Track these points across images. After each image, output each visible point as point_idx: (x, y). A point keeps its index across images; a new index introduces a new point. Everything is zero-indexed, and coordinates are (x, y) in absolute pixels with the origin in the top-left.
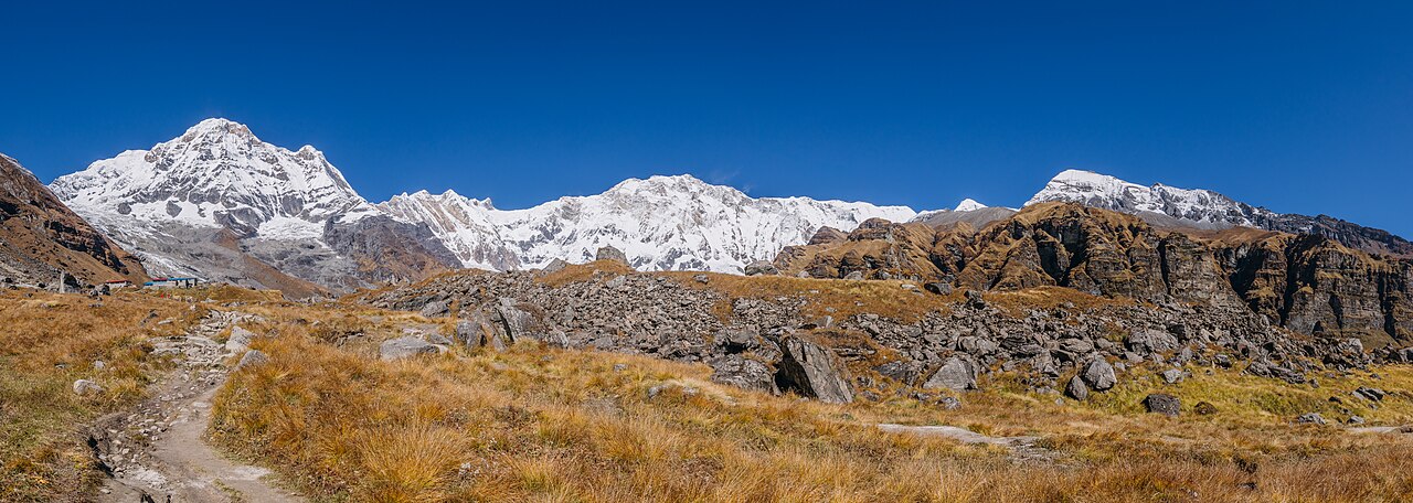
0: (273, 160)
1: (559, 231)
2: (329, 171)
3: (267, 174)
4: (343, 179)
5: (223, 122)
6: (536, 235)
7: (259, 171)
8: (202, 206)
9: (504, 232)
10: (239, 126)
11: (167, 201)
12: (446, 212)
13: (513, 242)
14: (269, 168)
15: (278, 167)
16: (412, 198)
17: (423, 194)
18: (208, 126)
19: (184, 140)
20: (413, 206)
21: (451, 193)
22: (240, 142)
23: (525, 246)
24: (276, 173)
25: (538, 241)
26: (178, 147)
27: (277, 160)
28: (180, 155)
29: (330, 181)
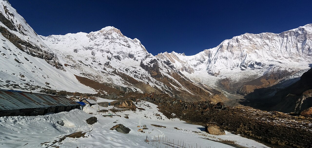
0: (126, 42)
1: (205, 60)
2: (141, 47)
3: (125, 46)
4: (145, 48)
5: (113, 28)
6: (198, 62)
7: (122, 45)
8: (103, 53)
9: (189, 62)
10: (118, 30)
11: (92, 51)
12: (172, 57)
13: (192, 65)
14: (125, 44)
15: (128, 44)
16: (163, 54)
17: (166, 53)
18: (108, 28)
19: (100, 32)
20: (164, 57)
21: (174, 52)
22: (117, 35)
23: (195, 66)
24: (127, 46)
25: (199, 64)
26: (98, 34)
27: (128, 42)
28: (99, 36)
29: (142, 49)
